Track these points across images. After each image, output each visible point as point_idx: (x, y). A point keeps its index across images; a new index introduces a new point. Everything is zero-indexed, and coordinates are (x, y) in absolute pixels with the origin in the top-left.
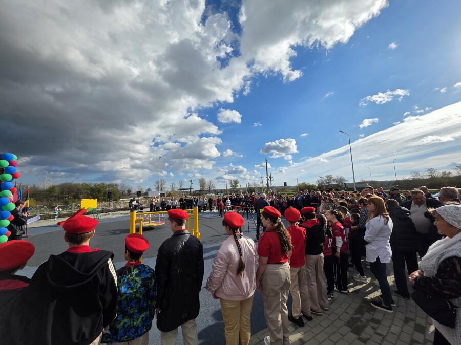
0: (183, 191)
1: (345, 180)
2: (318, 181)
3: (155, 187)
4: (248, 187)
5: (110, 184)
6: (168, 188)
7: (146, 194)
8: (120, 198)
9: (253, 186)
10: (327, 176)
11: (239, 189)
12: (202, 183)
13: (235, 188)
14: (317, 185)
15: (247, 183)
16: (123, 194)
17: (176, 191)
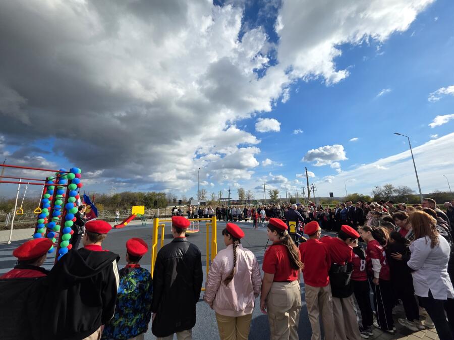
0: (222, 200)
1: (411, 191)
2: (374, 192)
3: (197, 196)
4: (288, 197)
5: (160, 193)
6: (208, 197)
7: (189, 203)
8: (167, 206)
9: (294, 197)
10: (386, 187)
11: (279, 200)
12: (241, 193)
13: (274, 199)
14: (372, 197)
15: (288, 193)
16: (170, 202)
17: (216, 200)
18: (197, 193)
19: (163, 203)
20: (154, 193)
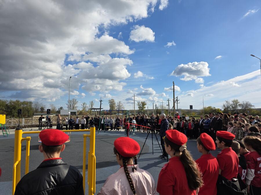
0: (93, 110)
3: (67, 106)
5: (24, 102)
7: (59, 112)
8: (33, 115)
9: (160, 108)
10: (233, 101)
11: (146, 111)
12: (112, 103)
13: (142, 109)
14: (223, 110)
15: (155, 105)
16: (36, 111)
17: (87, 110)
18: (67, 103)
19: (28, 112)
20: (18, 101)
